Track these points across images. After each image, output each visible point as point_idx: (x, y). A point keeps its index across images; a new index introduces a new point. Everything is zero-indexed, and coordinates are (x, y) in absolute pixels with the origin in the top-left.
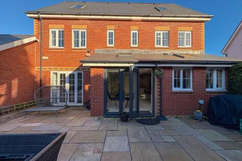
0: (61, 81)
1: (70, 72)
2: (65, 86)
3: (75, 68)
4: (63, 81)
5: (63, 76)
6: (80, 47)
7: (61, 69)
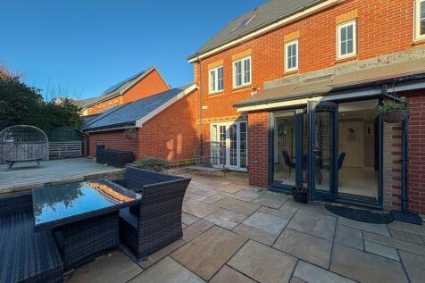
0: (221, 135)
1: (232, 123)
2: (225, 143)
3: (237, 117)
4: (223, 136)
5: (222, 129)
6: (244, 84)
7: (221, 120)
